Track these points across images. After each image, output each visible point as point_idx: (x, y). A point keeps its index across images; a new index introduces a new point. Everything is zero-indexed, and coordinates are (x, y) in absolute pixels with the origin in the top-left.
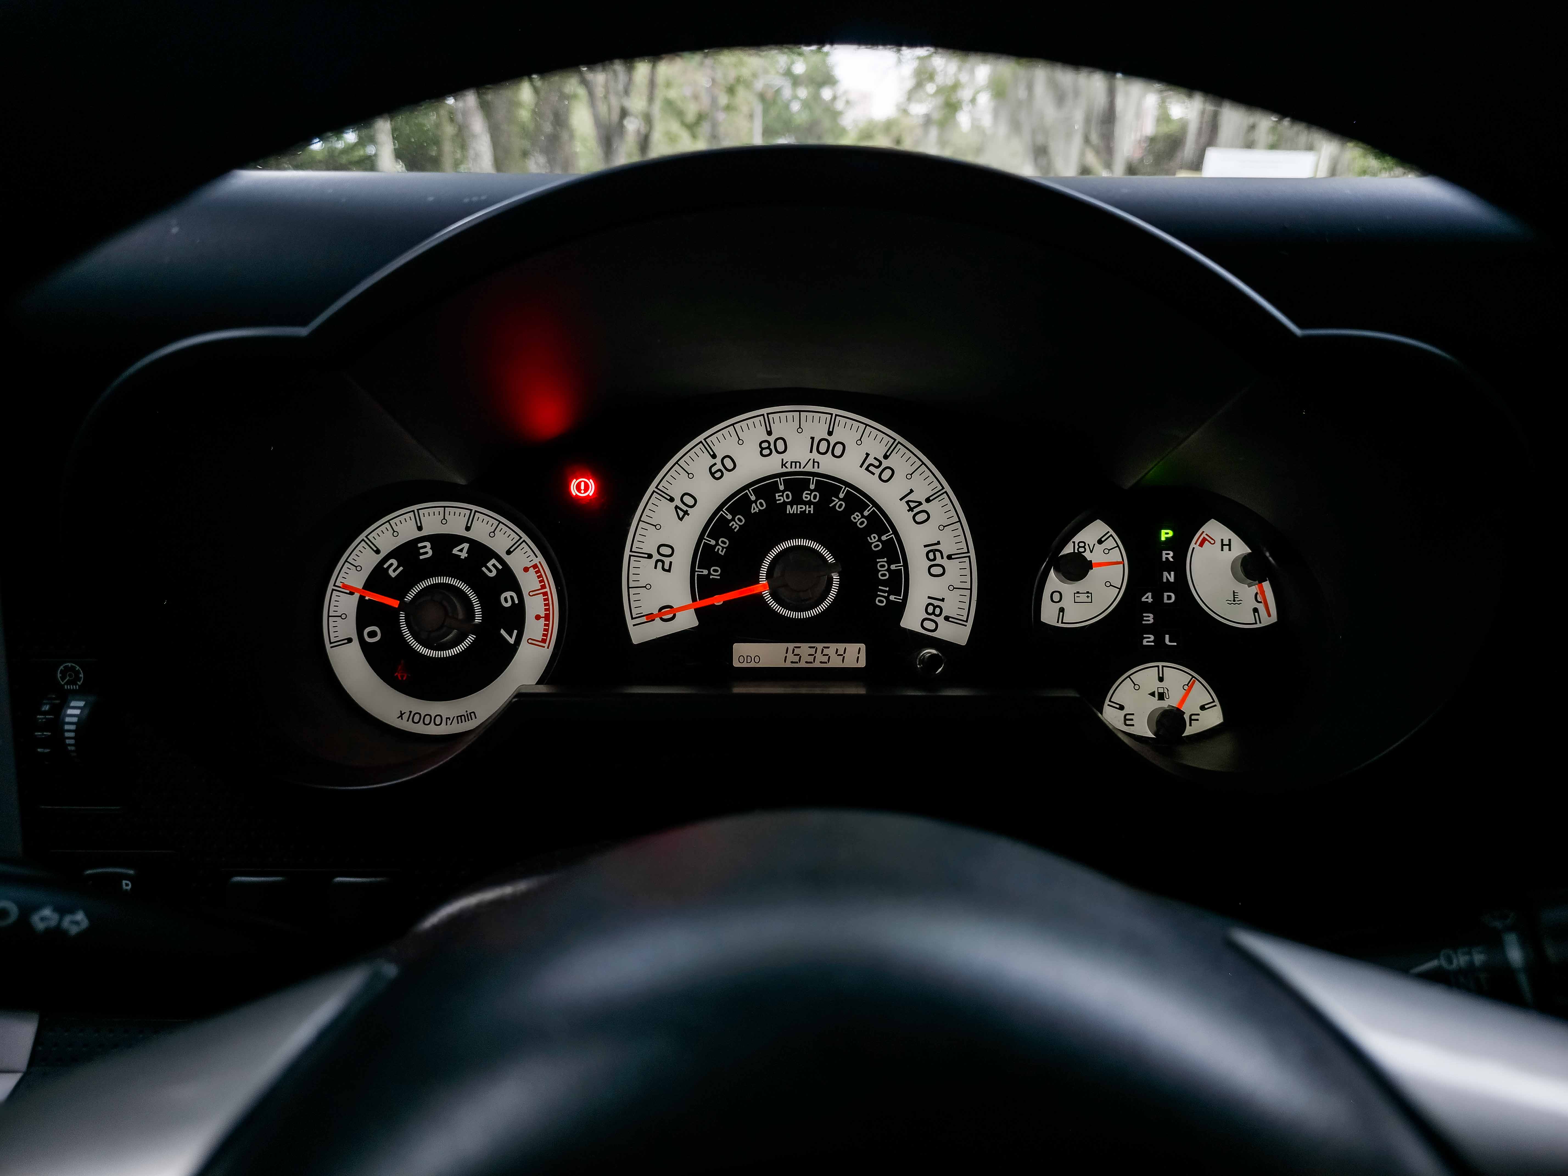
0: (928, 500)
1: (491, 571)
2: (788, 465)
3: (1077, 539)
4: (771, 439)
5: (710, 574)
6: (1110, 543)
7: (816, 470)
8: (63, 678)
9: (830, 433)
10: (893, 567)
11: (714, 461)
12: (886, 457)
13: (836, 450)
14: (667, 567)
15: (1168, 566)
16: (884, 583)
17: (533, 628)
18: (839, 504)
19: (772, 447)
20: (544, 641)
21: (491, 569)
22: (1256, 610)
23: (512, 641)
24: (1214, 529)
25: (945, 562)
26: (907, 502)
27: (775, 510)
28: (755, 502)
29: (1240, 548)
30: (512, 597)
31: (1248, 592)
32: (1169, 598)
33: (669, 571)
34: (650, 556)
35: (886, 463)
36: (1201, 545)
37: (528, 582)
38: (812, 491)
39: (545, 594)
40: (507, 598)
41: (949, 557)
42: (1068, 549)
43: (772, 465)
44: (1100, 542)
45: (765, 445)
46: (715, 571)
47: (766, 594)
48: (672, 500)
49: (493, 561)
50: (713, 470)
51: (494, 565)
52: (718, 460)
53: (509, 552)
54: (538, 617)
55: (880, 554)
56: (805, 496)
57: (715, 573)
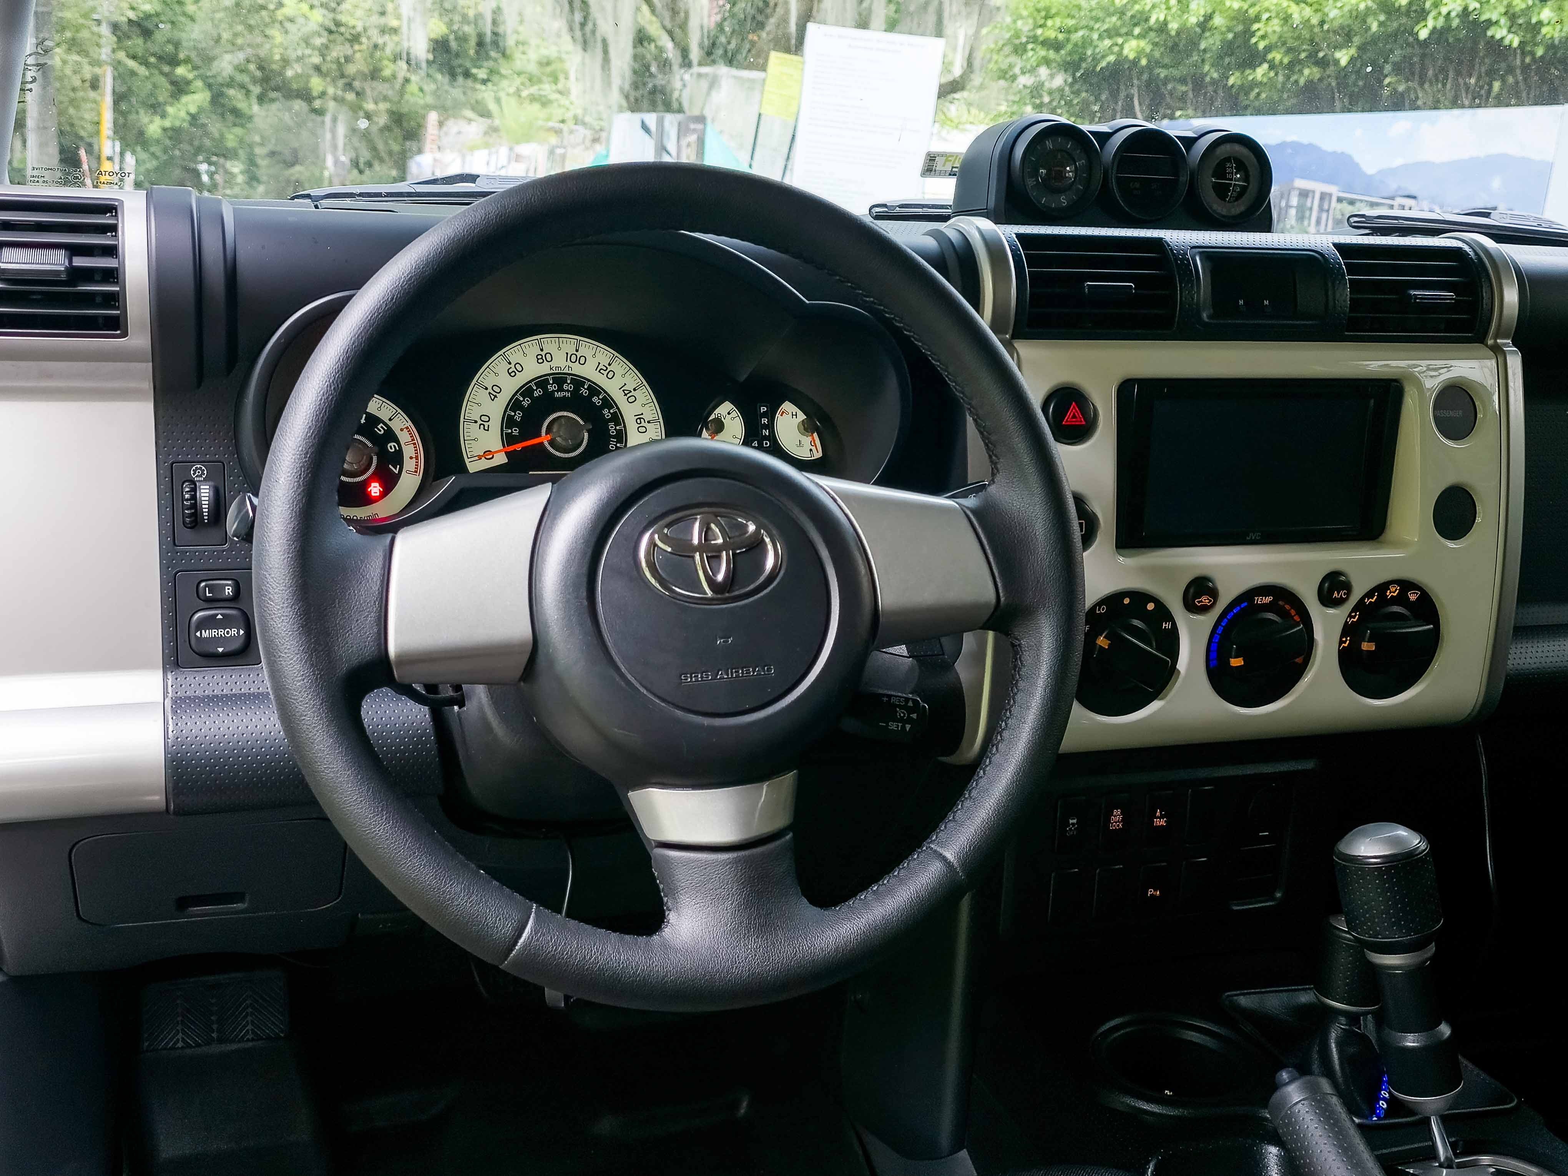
0: (635, 390)
1: (380, 431)
2: (554, 369)
3: (716, 412)
4: (543, 353)
5: (512, 432)
6: (734, 414)
7: (570, 372)
8: (194, 474)
9: (577, 351)
10: (618, 428)
11: (510, 366)
12: (609, 365)
13: (581, 360)
14: (486, 428)
15: (766, 427)
16: (614, 437)
17: (409, 464)
18: (584, 392)
19: (544, 358)
20: (416, 472)
21: (380, 430)
22: (811, 450)
23: (397, 472)
24: (787, 406)
25: (646, 425)
26: (623, 391)
27: (548, 395)
28: (536, 390)
29: (802, 416)
30: (394, 446)
31: (806, 440)
32: (766, 444)
33: (488, 430)
34: (476, 422)
35: (609, 368)
36: (781, 415)
37: (404, 437)
38: (569, 384)
39: (414, 444)
40: (391, 447)
41: (649, 422)
42: (712, 417)
43: (544, 369)
44: (729, 413)
45: (539, 357)
46: (516, 430)
47: (546, 443)
48: (486, 389)
49: (381, 425)
50: (510, 371)
51: (382, 427)
52: (512, 366)
53: (390, 420)
54: (411, 458)
55: (610, 420)
56: (565, 387)
57: (516, 432)
